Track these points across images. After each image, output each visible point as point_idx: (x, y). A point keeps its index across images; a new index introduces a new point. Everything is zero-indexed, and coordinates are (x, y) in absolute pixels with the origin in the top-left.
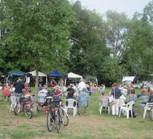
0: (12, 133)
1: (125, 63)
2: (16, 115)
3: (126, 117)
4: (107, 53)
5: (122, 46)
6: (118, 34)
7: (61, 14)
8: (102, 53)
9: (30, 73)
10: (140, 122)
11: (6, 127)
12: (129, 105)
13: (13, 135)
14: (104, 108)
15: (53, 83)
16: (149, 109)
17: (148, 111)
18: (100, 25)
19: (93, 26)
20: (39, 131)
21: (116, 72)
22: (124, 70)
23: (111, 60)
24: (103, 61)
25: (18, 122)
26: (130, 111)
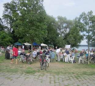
0: (26, 71)
1: (66, 39)
2: (23, 63)
3: (71, 62)
4: (58, 35)
5: (64, 32)
6: (63, 26)
7: (43, 18)
8: (56, 35)
9: (24, 44)
10: (78, 65)
11: (21, 68)
12: (72, 58)
13: (26, 72)
14: (61, 59)
15: (35, 48)
16: (81, 59)
17: (81, 60)
18: (55, 22)
19: (52, 23)
20: (37, 70)
21: (62, 43)
22: (65, 42)
23: (60, 38)
24: (56, 38)
25: (26, 66)
26: (73, 60)
